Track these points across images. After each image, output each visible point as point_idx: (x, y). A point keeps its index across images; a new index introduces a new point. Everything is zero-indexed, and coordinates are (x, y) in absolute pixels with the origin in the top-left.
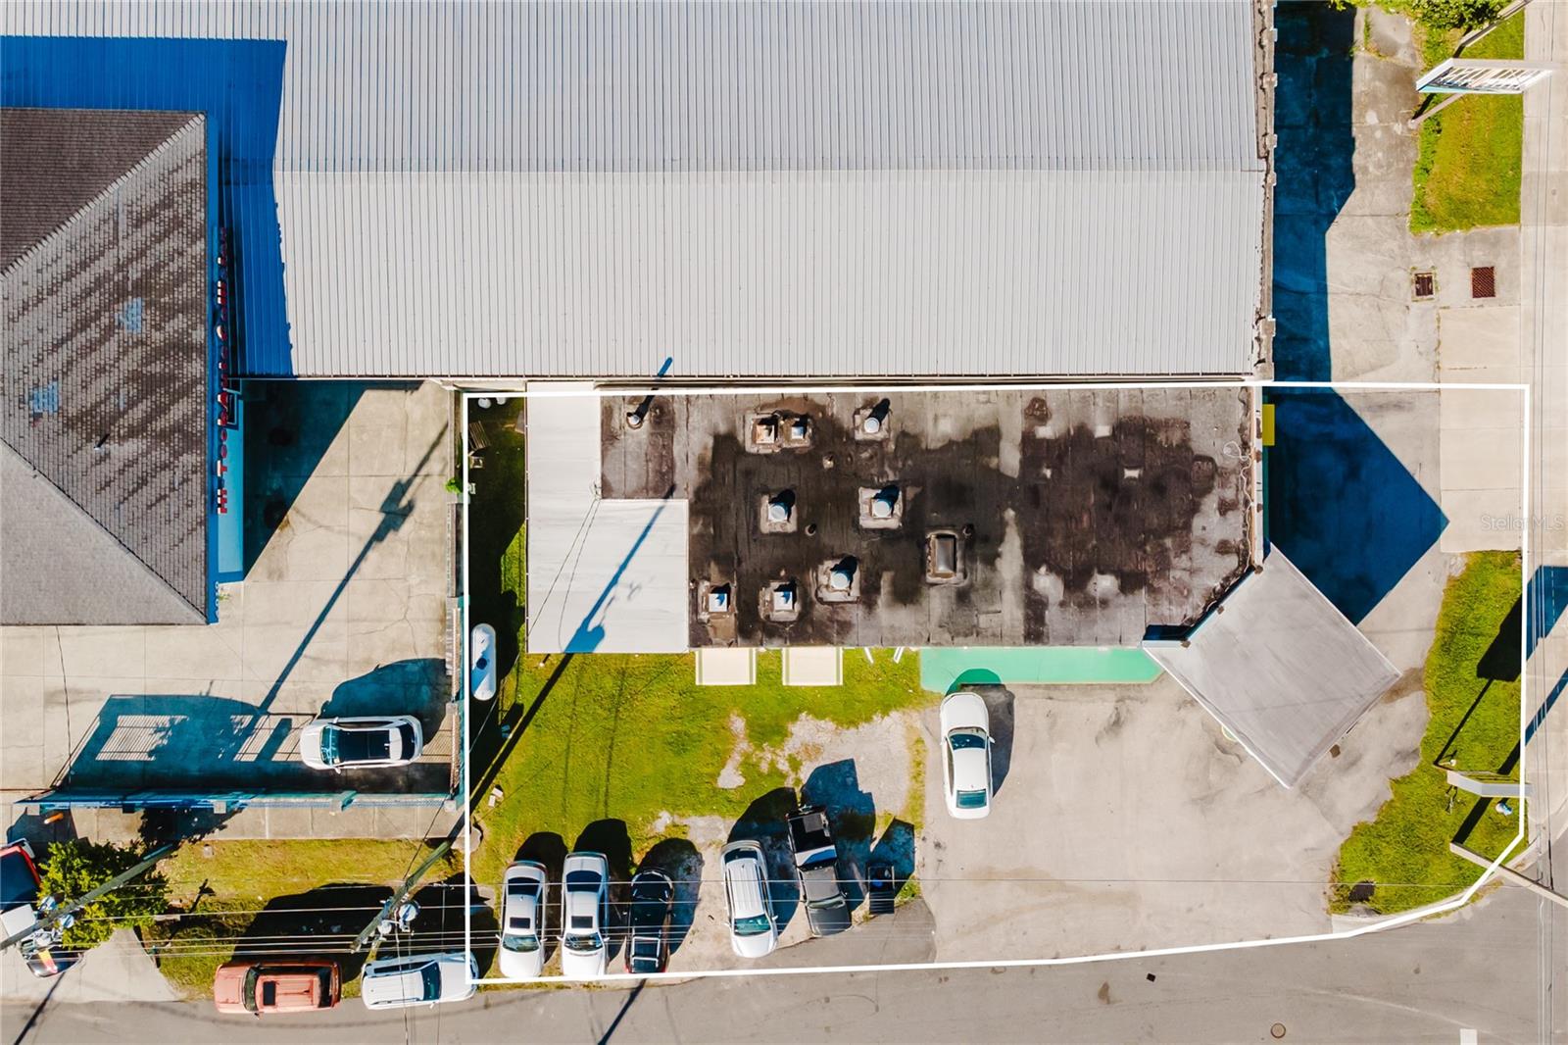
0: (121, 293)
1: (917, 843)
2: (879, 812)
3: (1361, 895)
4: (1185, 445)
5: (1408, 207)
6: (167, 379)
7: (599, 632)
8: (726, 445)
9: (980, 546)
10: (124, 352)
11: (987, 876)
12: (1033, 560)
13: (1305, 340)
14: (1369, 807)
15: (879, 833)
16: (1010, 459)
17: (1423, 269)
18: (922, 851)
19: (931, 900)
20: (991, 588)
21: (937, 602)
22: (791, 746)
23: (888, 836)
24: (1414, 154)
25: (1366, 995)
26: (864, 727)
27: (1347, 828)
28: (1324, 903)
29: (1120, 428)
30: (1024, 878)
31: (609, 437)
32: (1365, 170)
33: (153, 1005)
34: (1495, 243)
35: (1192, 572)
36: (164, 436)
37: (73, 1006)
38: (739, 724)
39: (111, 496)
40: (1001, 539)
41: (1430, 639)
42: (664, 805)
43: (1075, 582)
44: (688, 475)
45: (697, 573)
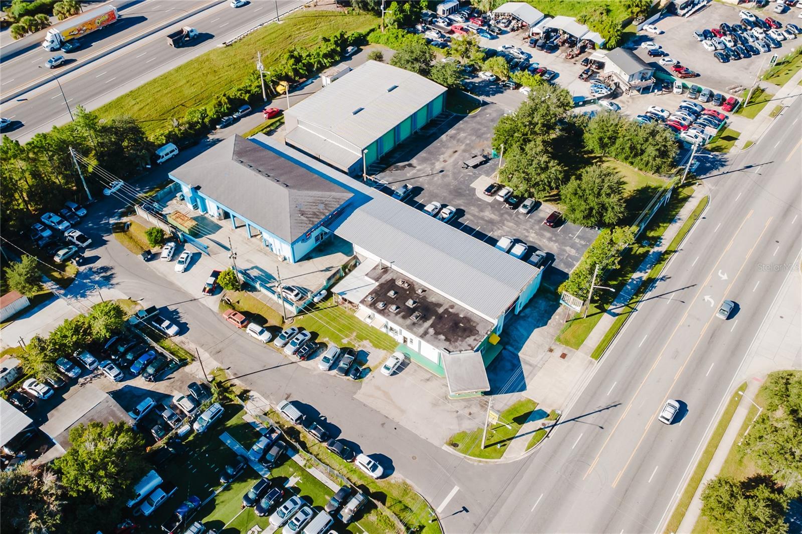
0: (323, 203)
1: (370, 374)
2: (367, 364)
3: (455, 445)
4: (475, 327)
5: (556, 336)
6: (317, 215)
7: (346, 294)
8: (393, 281)
9: (424, 318)
10: (316, 209)
11: (378, 388)
12: (431, 326)
13: (518, 343)
14: (470, 429)
15: (364, 367)
16: (441, 310)
17: (552, 348)
18: (369, 375)
19: (363, 385)
20: (420, 325)
21: (408, 322)
22: (361, 343)
23: (365, 369)
24: (562, 328)
25: (439, 463)
26: (378, 349)
27: (462, 430)
28: (445, 441)
29: (465, 318)
30: (386, 393)
31: (374, 268)
32: (550, 324)
33: (212, 310)
34: (571, 351)
35: (460, 345)
36: (310, 221)
37: (200, 303)
38: (355, 334)
39: (296, 221)
40: (428, 320)
41: (507, 408)
42: (329, 337)
43: (437, 333)
44: (382, 280)
45: (370, 294)
